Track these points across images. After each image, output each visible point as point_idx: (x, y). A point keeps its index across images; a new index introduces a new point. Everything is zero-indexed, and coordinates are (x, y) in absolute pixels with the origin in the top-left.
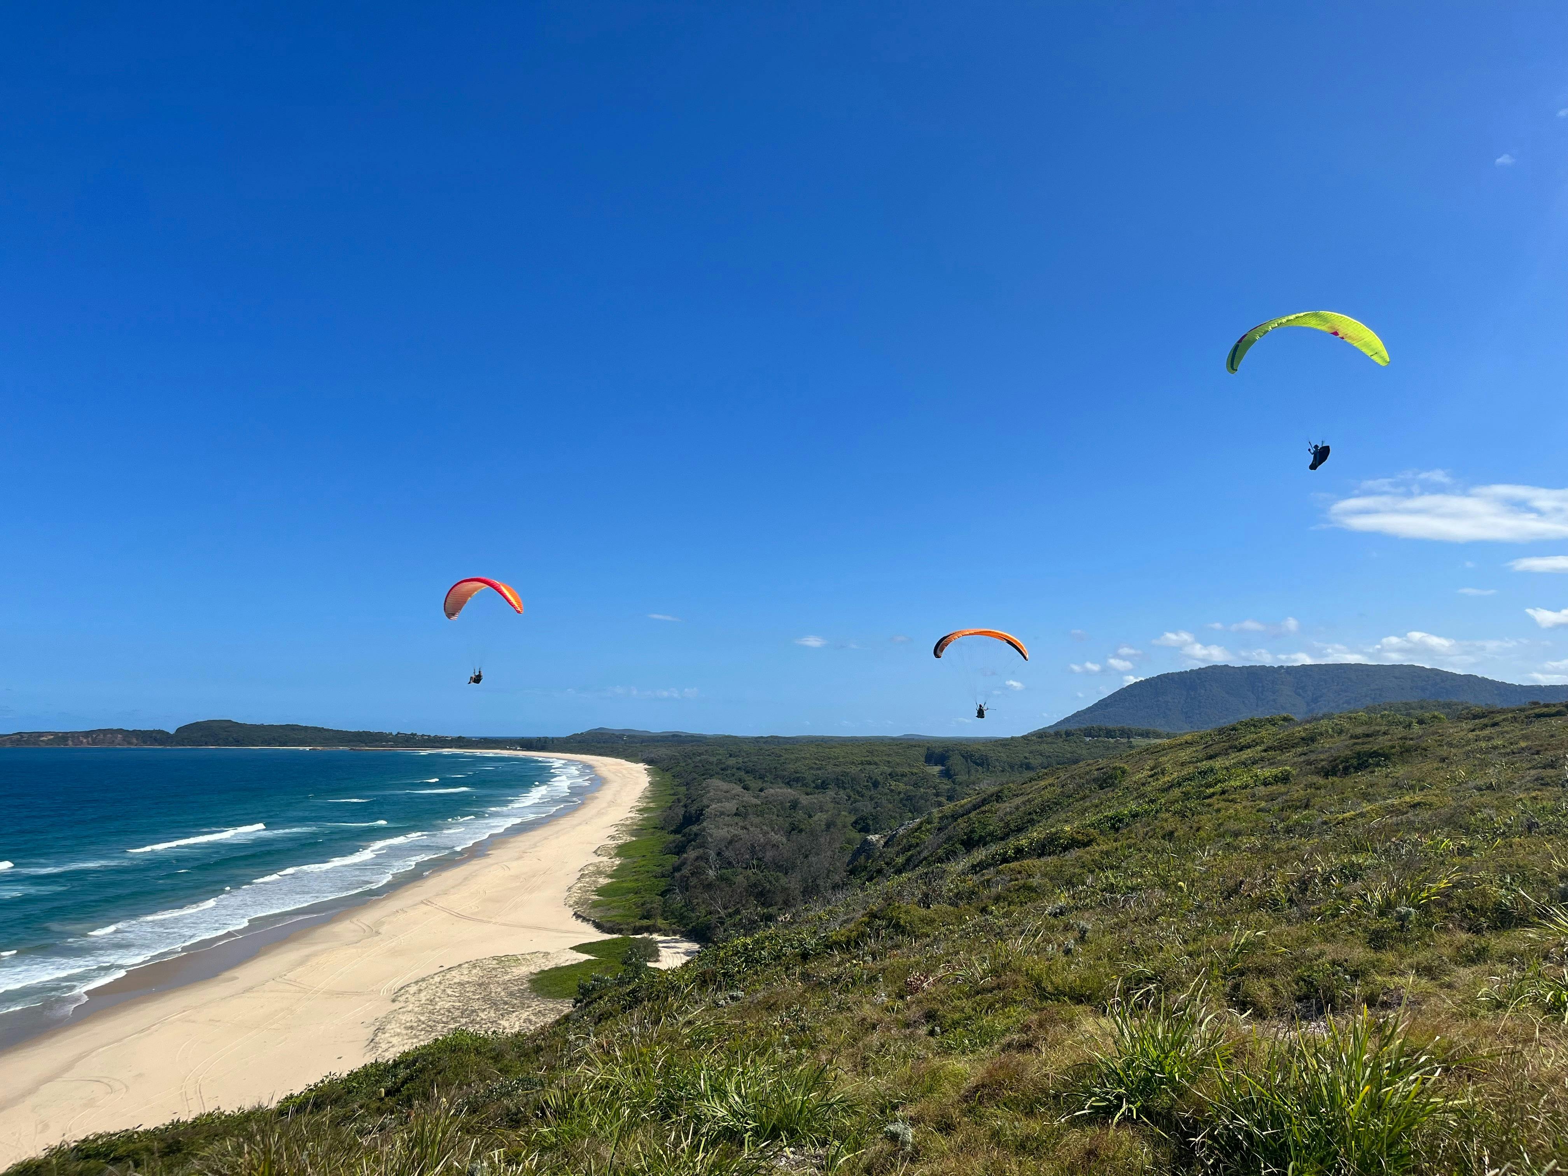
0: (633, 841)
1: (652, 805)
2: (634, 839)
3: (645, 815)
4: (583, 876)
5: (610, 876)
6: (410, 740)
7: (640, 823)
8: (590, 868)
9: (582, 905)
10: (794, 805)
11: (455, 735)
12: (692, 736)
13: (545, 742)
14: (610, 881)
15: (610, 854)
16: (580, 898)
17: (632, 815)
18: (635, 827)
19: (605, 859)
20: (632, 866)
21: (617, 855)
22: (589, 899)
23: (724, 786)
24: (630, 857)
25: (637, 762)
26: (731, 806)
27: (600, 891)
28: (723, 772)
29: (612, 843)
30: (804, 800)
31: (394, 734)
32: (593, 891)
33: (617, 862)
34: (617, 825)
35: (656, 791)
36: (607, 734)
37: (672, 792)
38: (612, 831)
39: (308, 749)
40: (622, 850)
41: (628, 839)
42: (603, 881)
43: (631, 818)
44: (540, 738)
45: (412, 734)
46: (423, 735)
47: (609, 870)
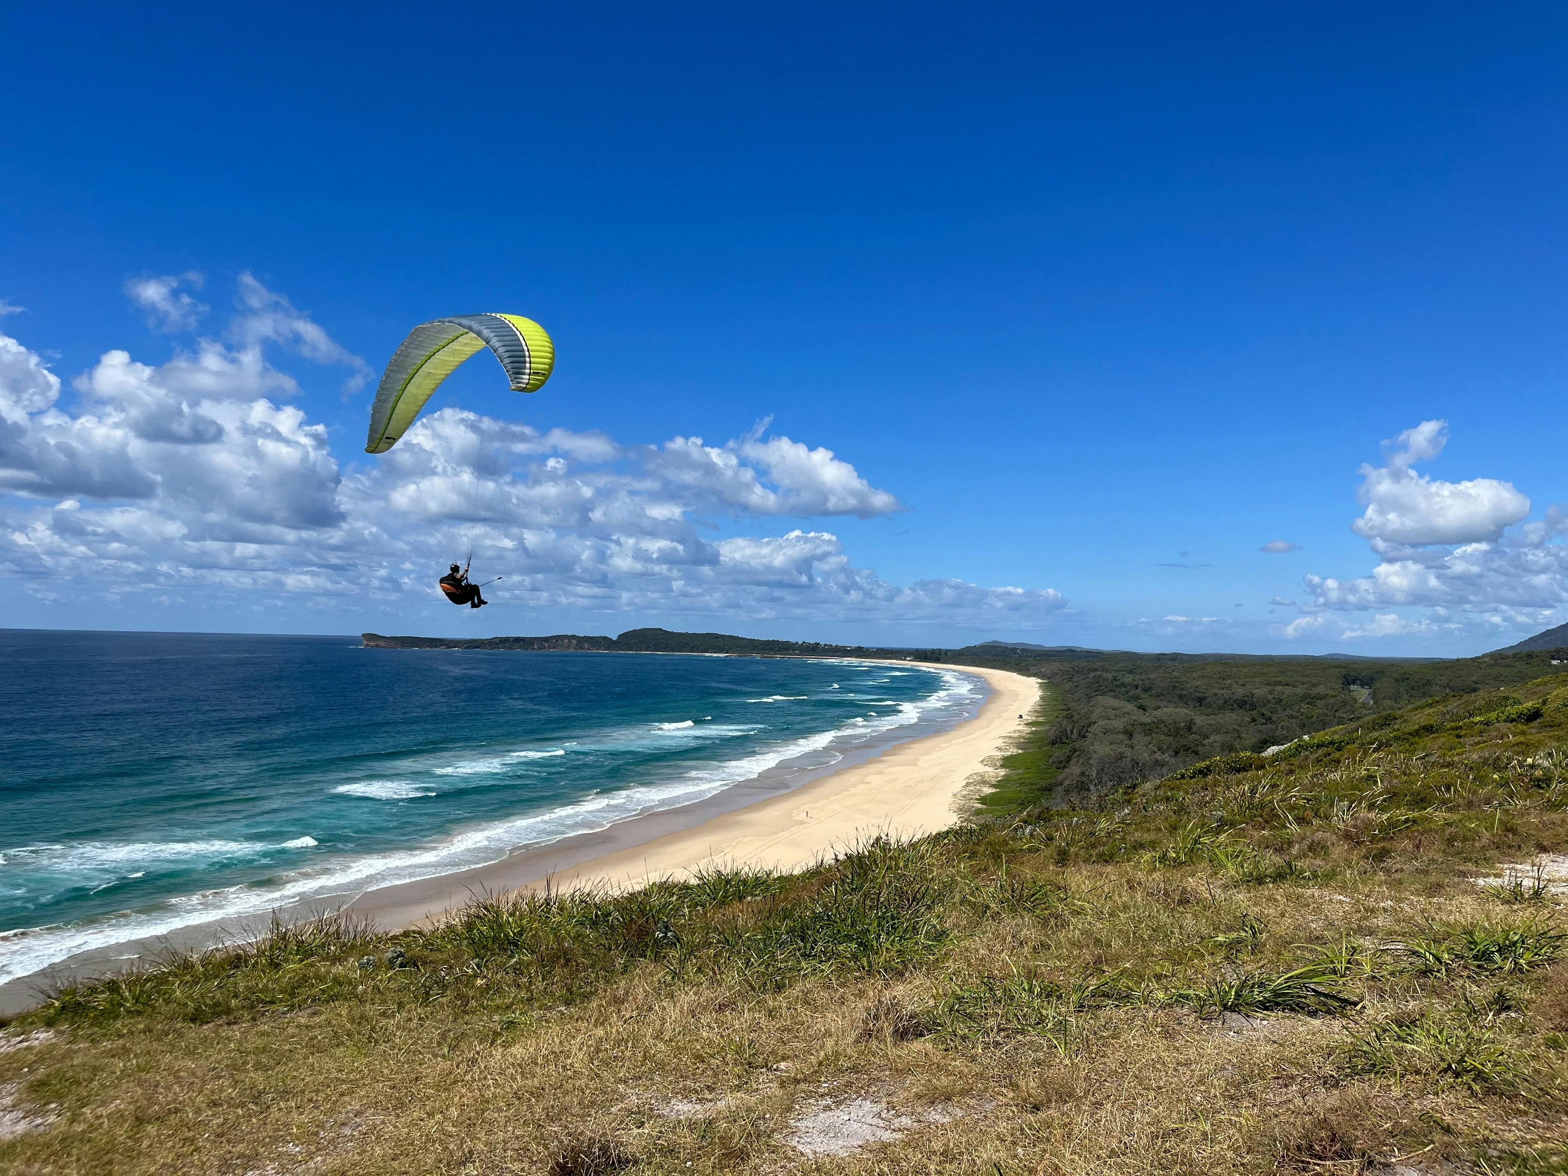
0: (1020, 754)
1: (1041, 719)
2: (1021, 751)
3: (1034, 729)
4: (968, 785)
5: (994, 786)
6: (815, 649)
7: (1027, 736)
8: (975, 777)
9: (966, 812)
10: (1190, 726)
11: (854, 644)
12: (1088, 652)
13: (940, 654)
14: (994, 790)
15: (996, 765)
16: (964, 805)
17: (1021, 728)
18: (1022, 740)
19: (991, 769)
20: (1017, 777)
21: (1002, 766)
22: (973, 807)
23: (1114, 703)
24: (1015, 768)
25: (1029, 676)
26: (1119, 724)
27: (983, 800)
28: (1115, 688)
29: (999, 754)
30: (1200, 720)
31: (800, 643)
32: (977, 799)
33: (1002, 772)
34: (1004, 737)
35: (1047, 705)
36: (1001, 647)
37: (1064, 707)
38: (1000, 743)
39: (722, 655)
40: (1007, 762)
41: (1015, 751)
42: (987, 790)
43: (1019, 731)
44: (934, 650)
45: (816, 643)
46: (825, 645)
47: (994, 781)
